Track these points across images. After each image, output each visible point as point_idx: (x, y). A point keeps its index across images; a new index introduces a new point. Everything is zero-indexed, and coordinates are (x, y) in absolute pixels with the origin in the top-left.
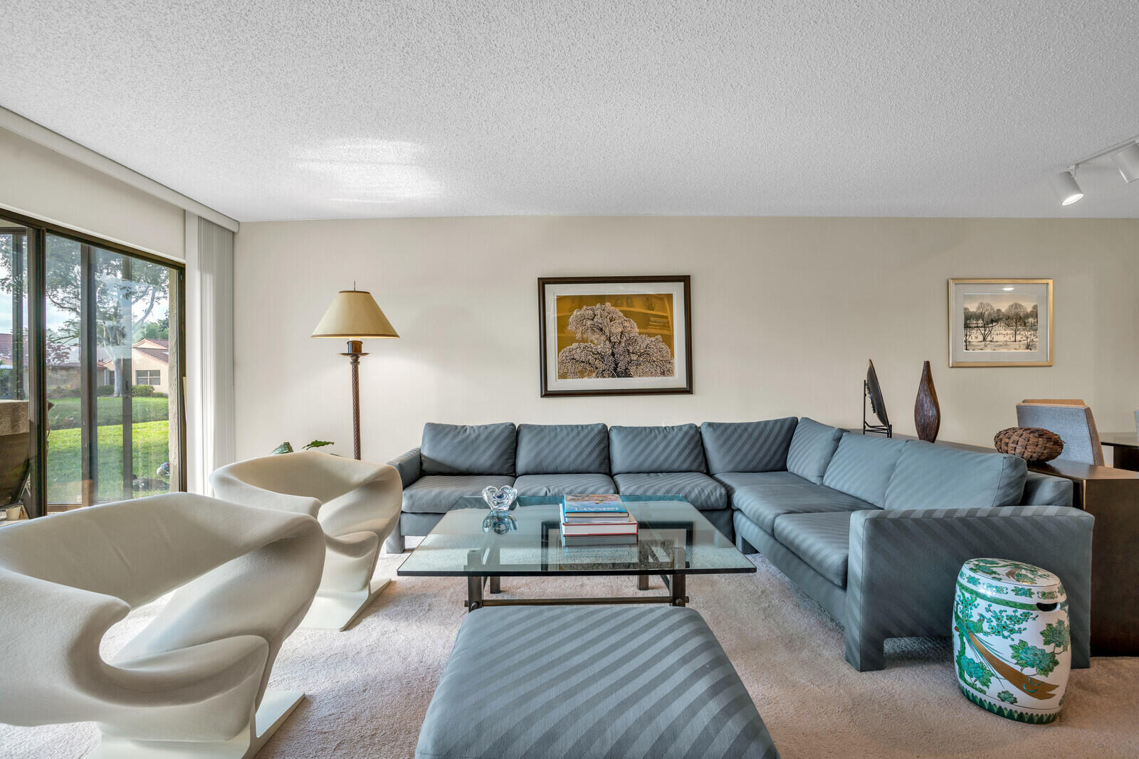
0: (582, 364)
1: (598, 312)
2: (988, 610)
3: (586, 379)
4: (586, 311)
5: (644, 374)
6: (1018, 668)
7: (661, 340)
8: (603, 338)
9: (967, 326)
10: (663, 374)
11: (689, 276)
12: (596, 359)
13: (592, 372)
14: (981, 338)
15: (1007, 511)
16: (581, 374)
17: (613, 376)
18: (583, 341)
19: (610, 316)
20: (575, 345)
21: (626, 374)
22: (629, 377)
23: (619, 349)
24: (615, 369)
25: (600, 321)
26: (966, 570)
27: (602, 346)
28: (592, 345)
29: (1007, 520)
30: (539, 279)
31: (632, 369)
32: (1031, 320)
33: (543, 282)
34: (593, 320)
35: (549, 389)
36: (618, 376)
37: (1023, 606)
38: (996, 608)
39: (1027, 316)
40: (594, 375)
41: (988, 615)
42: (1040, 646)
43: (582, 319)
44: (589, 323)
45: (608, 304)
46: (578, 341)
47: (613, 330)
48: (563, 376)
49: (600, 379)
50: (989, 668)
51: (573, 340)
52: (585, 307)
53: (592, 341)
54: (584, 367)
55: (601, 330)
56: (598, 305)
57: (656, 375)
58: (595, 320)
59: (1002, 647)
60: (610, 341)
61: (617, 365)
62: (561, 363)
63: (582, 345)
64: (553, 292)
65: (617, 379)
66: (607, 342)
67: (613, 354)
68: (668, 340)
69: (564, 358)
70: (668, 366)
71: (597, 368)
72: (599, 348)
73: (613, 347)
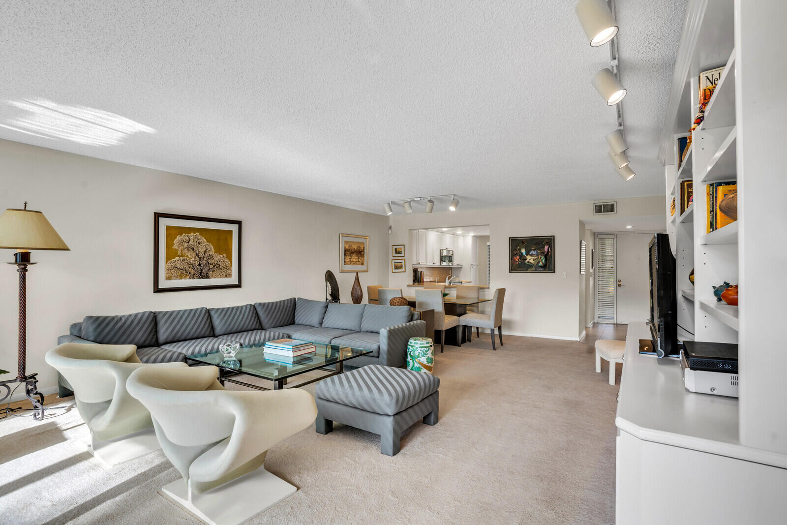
0: (181, 271)
1: (192, 238)
2: (421, 350)
3: (183, 280)
4: (184, 237)
5: (217, 276)
6: (427, 364)
7: (226, 256)
8: (194, 254)
9: (345, 255)
10: (226, 276)
11: (241, 222)
12: (189, 267)
13: (186, 275)
14: (349, 260)
15: (408, 324)
16: (181, 277)
17: (199, 278)
18: (182, 256)
19: (199, 241)
20: (177, 258)
21: (207, 277)
22: (208, 278)
23: (204, 262)
24: (201, 274)
25: (193, 244)
26: (410, 341)
27: (194, 260)
28: (188, 259)
29: (409, 326)
30: (155, 213)
31: (210, 274)
32: (363, 253)
33: (158, 216)
34: (188, 243)
35: (160, 287)
36: (202, 278)
37: (428, 347)
38: (423, 349)
39: (362, 252)
40: (188, 277)
41: (421, 352)
42: (431, 357)
43: (183, 241)
44: (186, 244)
45: (198, 234)
46: (179, 256)
47: (200, 250)
48: (169, 278)
49: (192, 280)
50: (421, 367)
51: (176, 255)
52: (184, 234)
53: (187, 256)
54: (184, 273)
55: (193, 249)
56: (192, 234)
57: (223, 277)
58: (190, 243)
59: (424, 360)
60: (198, 256)
61: (202, 271)
62: (168, 270)
63: (182, 258)
64: (164, 222)
65: (201, 280)
66: (197, 257)
67: (200, 265)
68: (230, 257)
69: (170, 266)
70: (229, 272)
71: (190, 273)
72: (192, 261)
73: (200, 260)
